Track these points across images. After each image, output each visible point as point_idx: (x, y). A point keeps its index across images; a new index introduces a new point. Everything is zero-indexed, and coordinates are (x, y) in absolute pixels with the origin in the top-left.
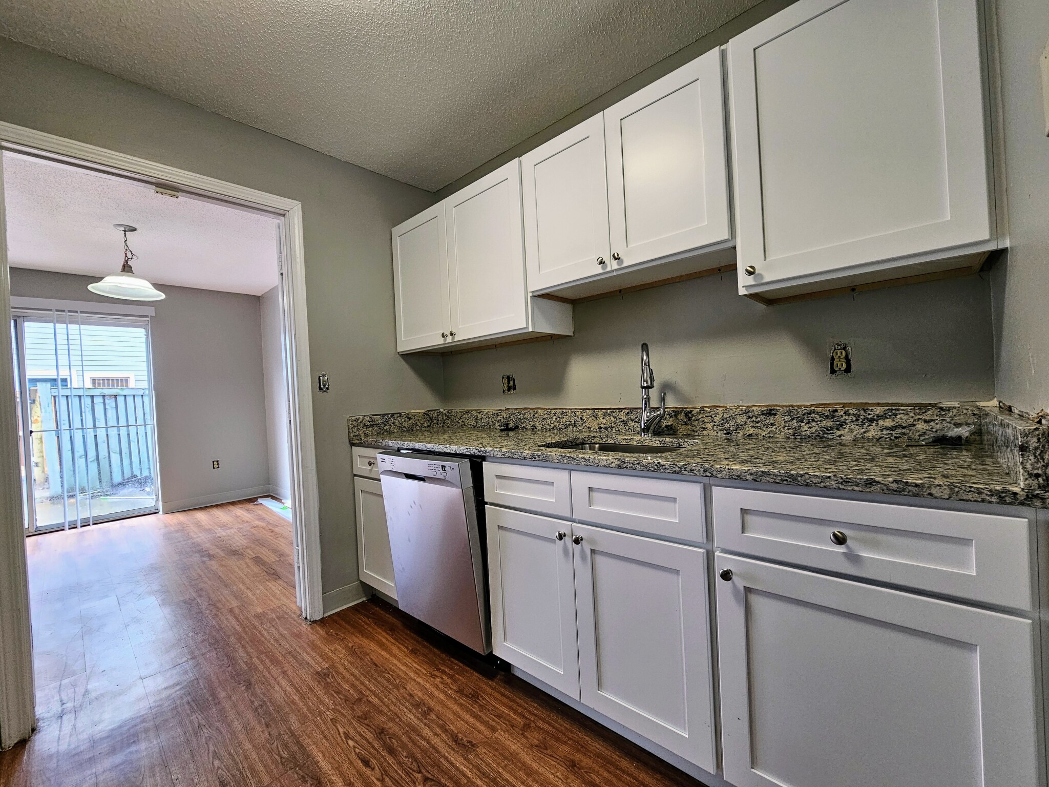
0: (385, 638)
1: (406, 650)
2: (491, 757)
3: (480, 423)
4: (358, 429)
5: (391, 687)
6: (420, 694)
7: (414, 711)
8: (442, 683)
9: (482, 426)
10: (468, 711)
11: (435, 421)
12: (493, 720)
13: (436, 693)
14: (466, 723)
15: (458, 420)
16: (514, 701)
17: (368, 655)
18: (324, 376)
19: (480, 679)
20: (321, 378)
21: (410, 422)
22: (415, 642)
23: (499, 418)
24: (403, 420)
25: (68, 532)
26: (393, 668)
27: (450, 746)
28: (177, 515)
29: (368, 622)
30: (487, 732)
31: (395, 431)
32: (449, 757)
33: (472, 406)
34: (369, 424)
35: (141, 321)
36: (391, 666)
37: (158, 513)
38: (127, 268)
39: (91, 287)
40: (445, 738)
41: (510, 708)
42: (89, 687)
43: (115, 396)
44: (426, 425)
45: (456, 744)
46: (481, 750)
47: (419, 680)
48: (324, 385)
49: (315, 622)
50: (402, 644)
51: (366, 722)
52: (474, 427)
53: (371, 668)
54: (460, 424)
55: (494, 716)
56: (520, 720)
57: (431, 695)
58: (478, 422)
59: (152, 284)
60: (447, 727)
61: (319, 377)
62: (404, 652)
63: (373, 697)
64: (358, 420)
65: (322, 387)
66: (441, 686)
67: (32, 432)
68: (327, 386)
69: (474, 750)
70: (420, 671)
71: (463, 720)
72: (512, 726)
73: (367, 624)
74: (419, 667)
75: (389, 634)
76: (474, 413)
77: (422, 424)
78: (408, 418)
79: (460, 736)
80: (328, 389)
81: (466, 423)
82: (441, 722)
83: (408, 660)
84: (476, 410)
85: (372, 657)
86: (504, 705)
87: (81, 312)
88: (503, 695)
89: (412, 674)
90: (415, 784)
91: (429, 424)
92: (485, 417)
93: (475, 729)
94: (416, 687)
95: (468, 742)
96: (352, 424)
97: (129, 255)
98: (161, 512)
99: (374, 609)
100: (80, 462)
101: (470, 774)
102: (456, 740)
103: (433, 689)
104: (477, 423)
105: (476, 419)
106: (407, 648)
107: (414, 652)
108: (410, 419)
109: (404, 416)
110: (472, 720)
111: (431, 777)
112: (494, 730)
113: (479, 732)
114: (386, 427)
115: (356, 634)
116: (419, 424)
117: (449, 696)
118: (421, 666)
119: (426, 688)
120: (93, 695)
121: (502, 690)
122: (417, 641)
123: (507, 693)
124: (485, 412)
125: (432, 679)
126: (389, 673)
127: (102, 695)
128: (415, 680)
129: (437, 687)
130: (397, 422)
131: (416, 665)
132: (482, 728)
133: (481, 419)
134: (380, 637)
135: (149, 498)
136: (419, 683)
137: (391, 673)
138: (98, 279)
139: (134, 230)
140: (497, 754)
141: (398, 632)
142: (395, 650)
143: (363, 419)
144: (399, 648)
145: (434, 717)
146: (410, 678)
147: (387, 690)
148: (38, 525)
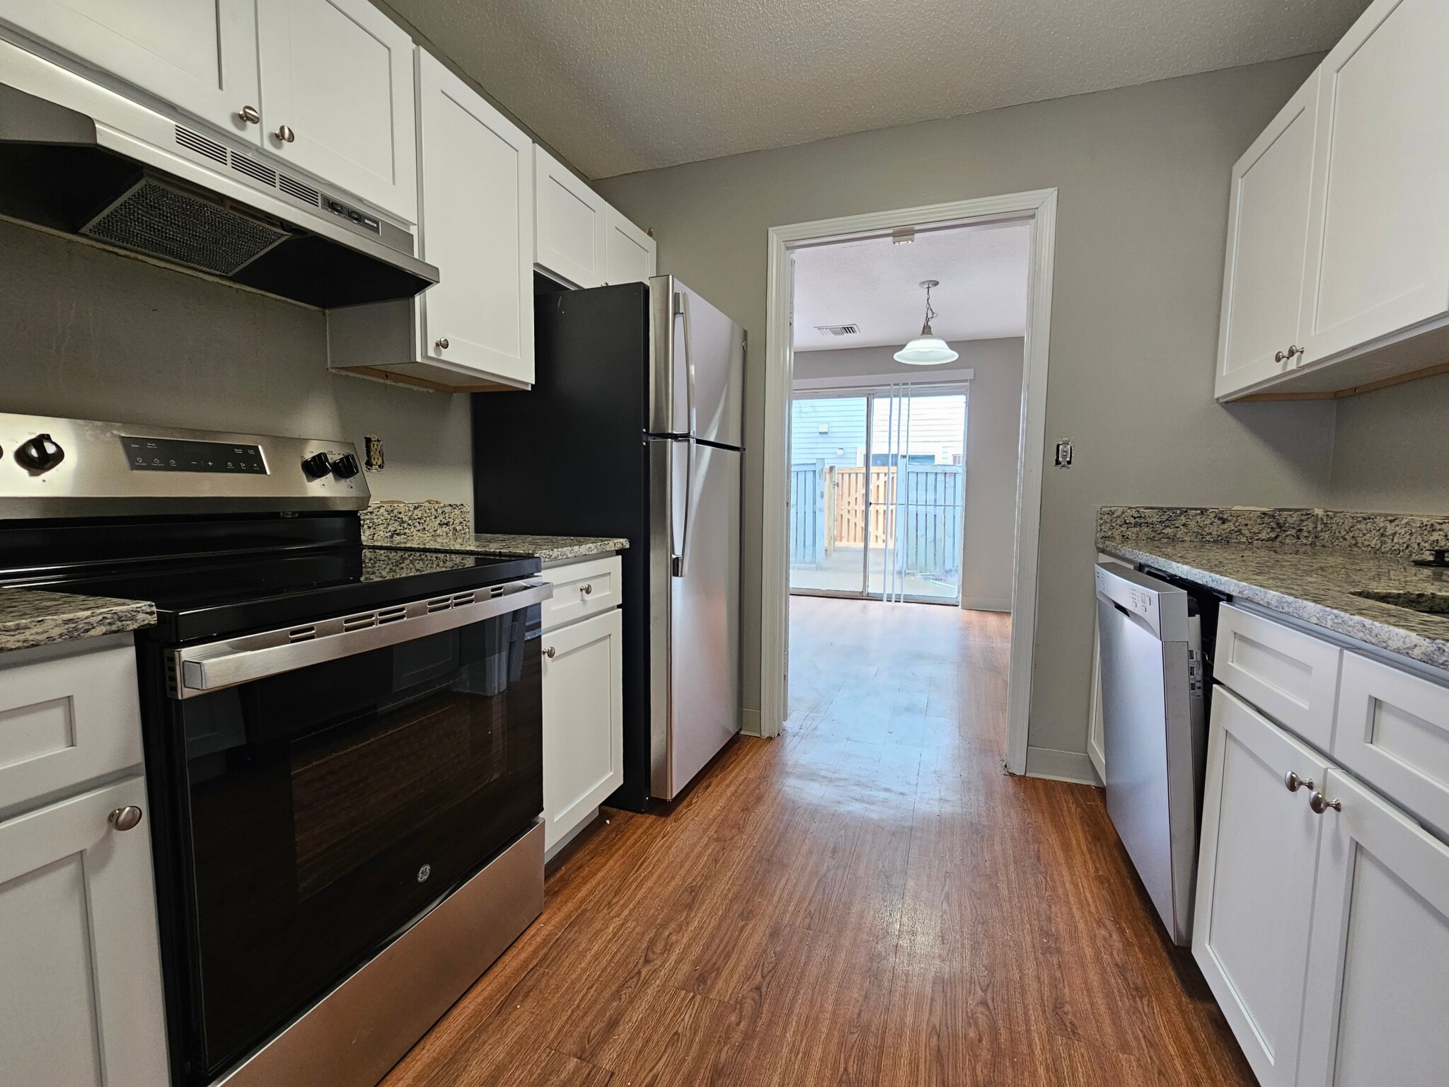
0: (1077, 841)
1: (1092, 871)
2: (1085, 1067)
3: (1389, 545)
4: (1112, 528)
5: (1034, 893)
6: (1061, 927)
7: (1037, 935)
8: (1105, 939)
9: (1392, 551)
10: (1109, 995)
11: (1293, 532)
12: (1137, 1039)
13: (1085, 943)
14: (1092, 1004)
15: (1343, 533)
16: (1201, 1052)
17: (1039, 843)
18: (1066, 443)
19: (1170, 981)
20: (1061, 447)
21: (1225, 526)
22: (1113, 871)
23: (1435, 536)
24: (1208, 522)
25: (885, 603)
26: (1055, 876)
27: (1043, 1005)
28: (973, 613)
29: (1073, 810)
30: (1111, 1040)
31: (1187, 538)
32: (1031, 1012)
33: (1378, 506)
34: (1133, 521)
35: (962, 387)
36: (1055, 872)
37: (957, 606)
38: (926, 331)
39: (898, 356)
40: (1046, 994)
41: (1184, 1054)
42: (819, 726)
43: (955, 474)
44: (1263, 535)
45: (1054, 1011)
46: (1081, 1049)
47: (1077, 914)
48: (1065, 457)
49: (1012, 775)
50: (1094, 862)
51: (976, 901)
52: (1376, 551)
53: (1030, 858)
54: (1347, 543)
55: (1144, 1037)
56: (1184, 1081)
57: (1074, 939)
58: (1385, 543)
59: (947, 343)
60: (1061, 986)
61: (1058, 446)
62: (1088, 871)
63: (1005, 886)
64: (1113, 513)
65: (1060, 459)
66: (1100, 942)
67: (871, 504)
68: (1068, 459)
69: (1070, 1038)
70: (1089, 905)
71: (1090, 997)
72: (1160, 1073)
73: (1070, 813)
74: (1090, 900)
75: (1087, 839)
76: (1380, 522)
77: (1255, 533)
78: (1220, 519)
79: (1067, 1008)
80: (1069, 463)
81: (1360, 540)
82: (1058, 974)
83: (1084, 883)
84: (1386, 516)
85: (1042, 850)
86: (1177, 1040)
87: (912, 384)
88: (1190, 1031)
89: (1072, 899)
90: (970, 995)
91: (1273, 535)
92: (1403, 531)
93: (1097, 1021)
94: (1065, 917)
95: (1070, 1023)
96: (1101, 519)
97: (930, 315)
98: (960, 607)
99: (1094, 801)
100: (922, 541)
101: (1038, 1051)
102: (1058, 1006)
103: (1084, 936)
104: (1383, 543)
105: (1382, 535)
106: (1097, 870)
107: (1101, 880)
108: (1224, 521)
109: (1212, 515)
110: (1103, 1009)
111: (991, 1007)
112: (1124, 1047)
113: (1099, 1029)
114: (1168, 531)
115: (1046, 815)
116: (1246, 532)
117: (1098, 958)
118: (1094, 901)
119: (1076, 927)
120: (818, 732)
121: (1196, 1024)
122: (1118, 872)
123: (1202, 1036)
124: (1405, 521)
125: (1095, 925)
126: (1045, 878)
127: (821, 736)
128: (1071, 909)
129: (1093, 938)
130: (1192, 524)
131: (1088, 895)
132: (1108, 1029)
133: (1394, 534)
134: (1072, 835)
135: (952, 588)
136: (1073, 916)
137: (1048, 879)
138: (902, 347)
139: (936, 283)
140: (1099, 1073)
141: (1101, 847)
142: (1078, 861)
143: (1123, 513)
144: (1085, 862)
145: (1055, 962)
146: (1068, 902)
147: (1027, 893)
148: (869, 591)
